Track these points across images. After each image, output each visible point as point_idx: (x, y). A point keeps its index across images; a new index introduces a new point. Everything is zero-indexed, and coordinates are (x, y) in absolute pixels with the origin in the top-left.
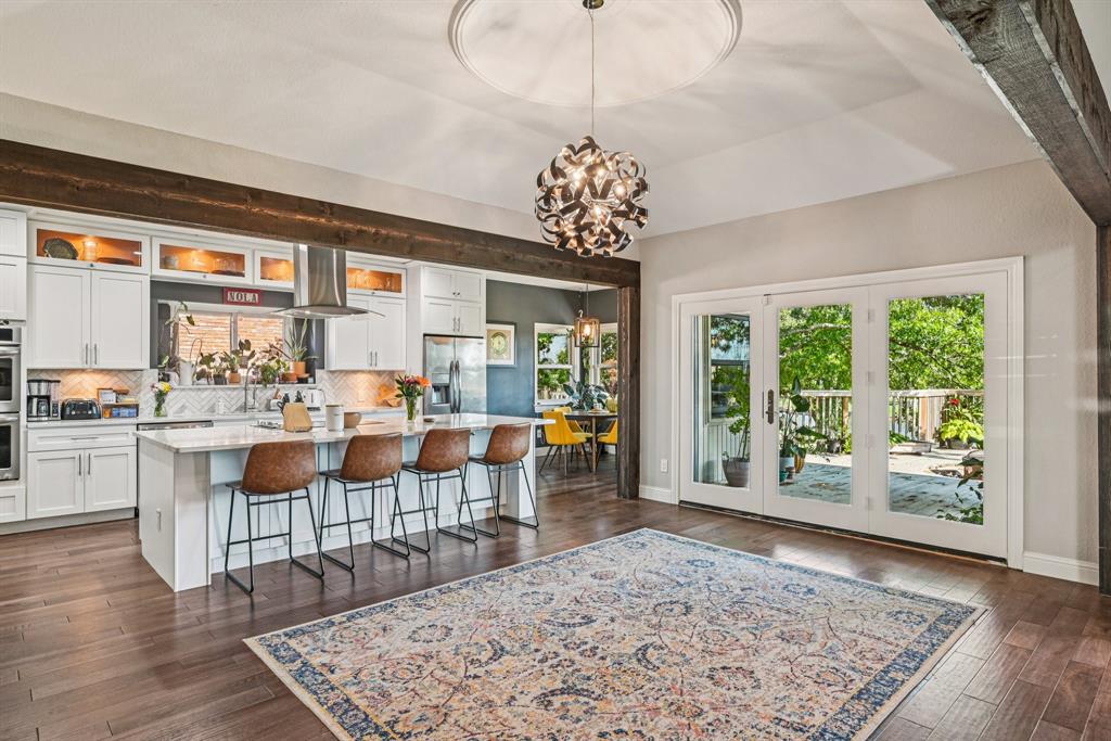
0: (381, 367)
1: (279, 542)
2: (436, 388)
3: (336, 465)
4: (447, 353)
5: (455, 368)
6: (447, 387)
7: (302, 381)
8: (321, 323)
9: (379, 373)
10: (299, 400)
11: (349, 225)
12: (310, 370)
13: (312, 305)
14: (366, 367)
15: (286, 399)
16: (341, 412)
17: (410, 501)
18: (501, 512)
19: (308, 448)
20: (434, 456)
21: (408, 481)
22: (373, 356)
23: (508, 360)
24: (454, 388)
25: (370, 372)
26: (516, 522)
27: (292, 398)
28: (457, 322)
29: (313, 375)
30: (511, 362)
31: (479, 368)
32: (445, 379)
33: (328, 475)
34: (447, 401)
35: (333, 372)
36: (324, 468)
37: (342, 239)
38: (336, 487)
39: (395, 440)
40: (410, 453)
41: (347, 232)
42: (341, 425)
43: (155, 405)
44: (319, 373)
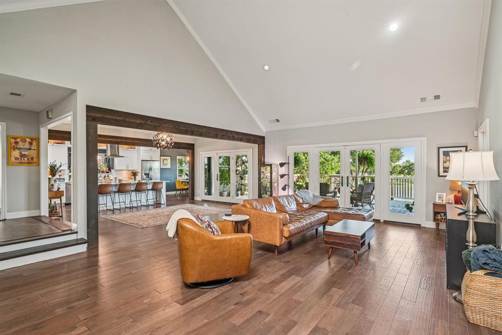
0: (130, 169)
1: (104, 206)
2: (145, 174)
3: (117, 190)
4: (148, 165)
5: (150, 169)
6: (148, 174)
7: (107, 172)
8: (113, 159)
9: (129, 170)
10: (108, 176)
11: (119, 140)
12: (110, 170)
13: (111, 155)
14: (125, 169)
15: (105, 176)
16: (118, 179)
17: (134, 198)
18: (158, 202)
19: (111, 185)
20: (139, 188)
21: (133, 194)
22: (127, 166)
23: (169, 166)
24: (150, 174)
25: (127, 170)
26: (161, 204)
27: (107, 176)
28: (151, 157)
29: (110, 171)
30: (170, 167)
31: (158, 169)
32: (148, 172)
33: (115, 192)
34: (149, 177)
35: (116, 170)
36: (114, 190)
37: (118, 143)
38: (117, 195)
39: (130, 184)
40: (133, 188)
41: (119, 142)
42: (118, 182)
43: (68, 179)
44: (112, 170)
